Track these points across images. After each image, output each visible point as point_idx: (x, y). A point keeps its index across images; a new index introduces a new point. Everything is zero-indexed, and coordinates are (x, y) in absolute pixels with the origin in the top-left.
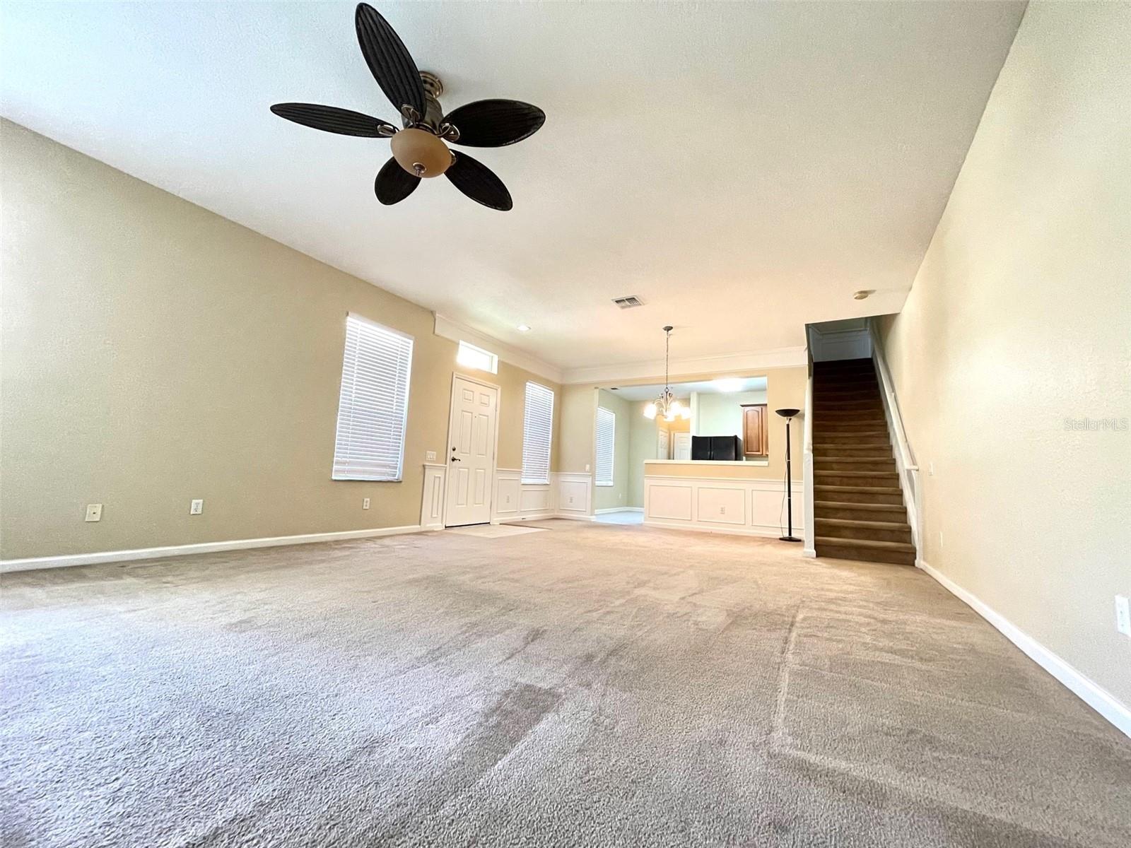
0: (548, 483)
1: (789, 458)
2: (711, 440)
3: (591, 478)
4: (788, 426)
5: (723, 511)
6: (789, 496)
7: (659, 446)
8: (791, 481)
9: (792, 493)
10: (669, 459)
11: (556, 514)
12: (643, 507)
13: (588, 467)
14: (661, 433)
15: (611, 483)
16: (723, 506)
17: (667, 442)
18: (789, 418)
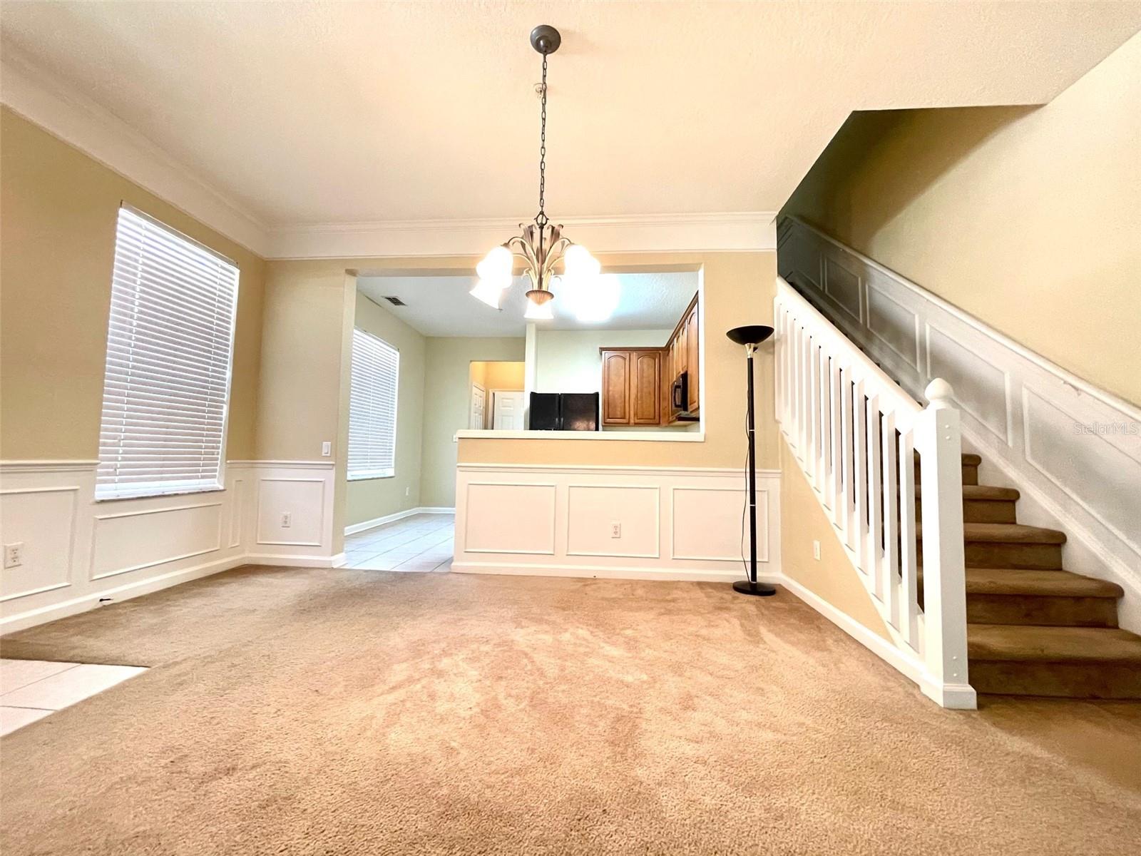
0: (221, 488)
1: (752, 426)
2: (560, 400)
3: (333, 472)
4: (751, 361)
5: (617, 533)
6: (753, 500)
7: (472, 411)
8: (756, 470)
9: (757, 494)
10: (486, 428)
11: (247, 554)
12: (454, 506)
13: (326, 447)
14: (475, 390)
15: (391, 472)
16: (617, 523)
17: (483, 405)
18: (753, 345)
